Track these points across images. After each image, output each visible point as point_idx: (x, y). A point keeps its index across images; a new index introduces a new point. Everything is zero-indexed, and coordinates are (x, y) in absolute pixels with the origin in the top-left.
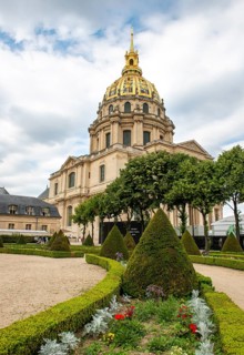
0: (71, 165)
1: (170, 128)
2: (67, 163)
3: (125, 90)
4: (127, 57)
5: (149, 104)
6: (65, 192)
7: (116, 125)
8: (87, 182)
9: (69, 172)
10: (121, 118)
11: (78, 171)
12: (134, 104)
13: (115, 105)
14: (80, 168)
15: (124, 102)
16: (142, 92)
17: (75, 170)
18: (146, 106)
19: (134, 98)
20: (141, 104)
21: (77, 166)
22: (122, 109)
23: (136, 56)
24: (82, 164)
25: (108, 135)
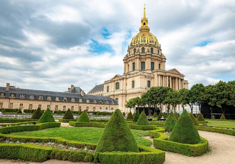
0: (116, 79)
1: (164, 60)
2: (115, 78)
3: (142, 41)
4: (142, 21)
5: (154, 48)
6: (114, 91)
7: (138, 59)
8: (126, 88)
9: (116, 82)
10: (140, 56)
11: (121, 82)
12: (146, 48)
13: (137, 49)
14: (122, 81)
15: (141, 47)
16: (150, 42)
17: (119, 81)
18: (152, 49)
19: (146, 45)
20: (150, 48)
21: (120, 79)
22: (141, 51)
23: (147, 21)
24: (123, 79)
25: (134, 63)
